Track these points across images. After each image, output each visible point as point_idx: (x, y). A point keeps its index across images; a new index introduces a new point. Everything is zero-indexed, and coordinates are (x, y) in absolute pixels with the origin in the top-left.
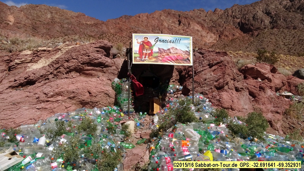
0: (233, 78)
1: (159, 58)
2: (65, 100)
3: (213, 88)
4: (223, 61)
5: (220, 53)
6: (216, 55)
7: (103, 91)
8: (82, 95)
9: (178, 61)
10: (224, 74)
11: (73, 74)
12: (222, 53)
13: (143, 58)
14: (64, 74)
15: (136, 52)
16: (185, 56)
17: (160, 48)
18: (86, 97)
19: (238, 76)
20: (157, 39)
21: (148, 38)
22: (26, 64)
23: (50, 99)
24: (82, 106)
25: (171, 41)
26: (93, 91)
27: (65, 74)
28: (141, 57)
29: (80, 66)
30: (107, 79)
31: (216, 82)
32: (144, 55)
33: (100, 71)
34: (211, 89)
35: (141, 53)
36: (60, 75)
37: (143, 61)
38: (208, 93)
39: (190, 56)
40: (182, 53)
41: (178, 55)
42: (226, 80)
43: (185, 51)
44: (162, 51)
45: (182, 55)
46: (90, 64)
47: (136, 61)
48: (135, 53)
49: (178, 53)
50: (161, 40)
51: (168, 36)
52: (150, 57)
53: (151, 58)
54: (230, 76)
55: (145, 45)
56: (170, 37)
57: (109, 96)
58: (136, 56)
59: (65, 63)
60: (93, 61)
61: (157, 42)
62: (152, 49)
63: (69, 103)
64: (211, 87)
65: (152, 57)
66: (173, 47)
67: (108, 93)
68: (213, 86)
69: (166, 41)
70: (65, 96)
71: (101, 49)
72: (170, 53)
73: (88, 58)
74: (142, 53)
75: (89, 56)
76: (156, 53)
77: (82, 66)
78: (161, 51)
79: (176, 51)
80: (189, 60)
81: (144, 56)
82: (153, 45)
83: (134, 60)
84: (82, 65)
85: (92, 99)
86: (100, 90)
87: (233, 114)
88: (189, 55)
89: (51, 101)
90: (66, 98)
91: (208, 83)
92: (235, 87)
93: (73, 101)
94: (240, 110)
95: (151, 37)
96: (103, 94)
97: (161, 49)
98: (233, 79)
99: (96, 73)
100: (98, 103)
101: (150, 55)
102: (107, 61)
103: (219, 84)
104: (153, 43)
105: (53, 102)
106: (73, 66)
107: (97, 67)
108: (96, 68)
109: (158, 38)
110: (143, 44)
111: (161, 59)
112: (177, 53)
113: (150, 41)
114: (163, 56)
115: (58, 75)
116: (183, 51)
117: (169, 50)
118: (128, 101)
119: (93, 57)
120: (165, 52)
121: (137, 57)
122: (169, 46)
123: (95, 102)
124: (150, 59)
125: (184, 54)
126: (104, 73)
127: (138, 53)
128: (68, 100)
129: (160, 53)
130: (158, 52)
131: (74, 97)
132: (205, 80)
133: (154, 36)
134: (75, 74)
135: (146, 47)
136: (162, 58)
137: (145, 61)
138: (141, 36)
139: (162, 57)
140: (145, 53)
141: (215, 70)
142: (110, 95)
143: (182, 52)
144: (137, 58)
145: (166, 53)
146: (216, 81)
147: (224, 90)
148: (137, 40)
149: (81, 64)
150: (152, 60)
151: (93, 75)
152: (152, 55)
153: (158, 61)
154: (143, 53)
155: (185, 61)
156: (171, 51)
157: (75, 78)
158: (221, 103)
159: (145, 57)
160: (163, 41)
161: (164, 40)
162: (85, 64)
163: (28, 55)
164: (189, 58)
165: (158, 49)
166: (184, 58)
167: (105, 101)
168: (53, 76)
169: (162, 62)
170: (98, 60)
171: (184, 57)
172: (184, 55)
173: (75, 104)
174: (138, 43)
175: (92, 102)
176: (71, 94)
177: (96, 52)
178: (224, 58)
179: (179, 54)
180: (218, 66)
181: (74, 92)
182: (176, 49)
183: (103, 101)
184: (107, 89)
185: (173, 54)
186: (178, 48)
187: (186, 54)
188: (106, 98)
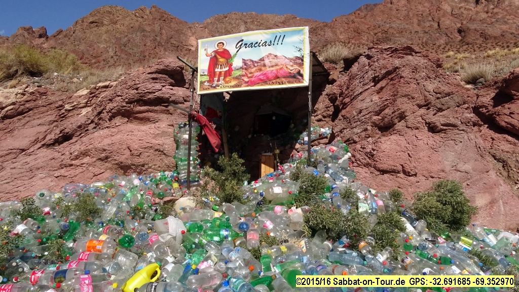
0: (423, 103)
1: (242, 78)
2: (93, 163)
3: (369, 128)
4: (397, 68)
5: (398, 51)
6: (391, 57)
7: (151, 145)
8: (119, 155)
9: (278, 80)
10: (395, 95)
11: (118, 120)
12: (401, 50)
13: (216, 82)
14: (106, 122)
15: (204, 73)
16: (294, 69)
17: (246, 59)
18: (125, 157)
19: (438, 98)
20: (240, 43)
21: (223, 44)
22: (79, 109)
23: (73, 162)
24: (123, 172)
25: (266, 42)
26: (135, 146)
27: (108, 121)
28: (211, 81)
29: (126, 106)
30: (169, 125)
31: (378, 115)
32: (217, 76)
33: (162, 112)
34: (366, 130)
35: (211, 73)
36: (102, 123)
37: (215, 87)
38: (357, 139)
39: (304, 66)
40: (288, 63)
41: (278, 67)
42: (400, 109)
43: (294, 59)
44: (249, 64)
45: (287, 68)
46: (141, 101)
47: (202, 88)
48: (201, 75)
49: (279, 64)
50: (247, 44)
51: (261, 33)
52: (227, 79)
53: (229, 81)
54: (413, 98)
55: (219, 57)
56: (264, 34)
57: (165, 154)
58: (203, 80)
59: (109, 103)
60: (145, 97)
61: (240, 48)
62: (231, 63)
63: (100, 167)
64: (365, 127)
65: (230, 77)
66: (270, 54)
67: (162, 150)
68: (369, 124)
69: (257, 43)
70: (93, 157)
71: (160, 75)
72: (265, 65)
73: (137, 92)
74: (213, 74)
75: (137, 89)
76: (237, 69)
77: (129, 107)
78: (246, 65)
79: (275, 61)
80: (302, 76)
81: (216, 79)
82: (232, 55)
83: (200, 87)
84: (129, 105)
85: (134, 160)
86: (145, 144)
87: (409, 183)
88: (301, 65)
89: (75, 166)
90: (95, 159)
91: (363, 118)
92: (426, 123)
93: (107, 164)
94: (432, 175)
95: (229, 42)
96: (152, 151)
97: (248, 60)
98: (425, 106)
99: (156, 116)
100: (146, 166)
101: (228, 74)
102: (174, 94)
103: (383, 119)
104: (232, 50)
105: (77, 166)
106: (116, 108)
107: (156, 105)
108: (153, 108)
109: (242, 40)
110: (215, 56)
111: (246, 79)
112: (276, 65)
113: (227, 48)
114: (251, 73)
115: (99, 124)
116: (289, 59)
117: (262, 60)
118: (186, 163)
119: (145, 89)
120: (255, 66)
121: (205, 82)
122: (263, 52)
123: (140, 165)
124: (227, 82)
125: (291, 64)
126: (171, 114)
127: (206, 73)
128: (99, 163)
129: (246, 69)
130: (242, 68)
131: (107, 158)
132: (360, 112)
133: (236, 38)
134: (121, 121)
135: (220, 62)
136: (249, 78)
137: (219, 86)
138: (212, 42)
139: (250, 75)
140: (218, 73)
141: (382, 88)
142: (165, 152)
143: (286, 60)
144: (205, 84)
145: (256, 68)
146: (376, 112)
147: (395, 132)
148: (205, 50)
149: (127, 103)
150: (230, 84)
151: (152, 119)
152: (230, 75)
153: (242, 84)
154: (215, 73)
155: (294, 77)
156: (267, 62)
157: (119, 127)
158: (374, 161)
159: (218, 81)
160: (252, 45)
161: (252, 43)
162: (134, 102)
163: (83, 95)
164: (301, 72)
165: (241, 61)
166: (292, 72)
167: (159, 163)
168: (95, 126)
169: (247, 86)
170: (155, 94)
171: (291, 70)
172: (292, 66)
173: (111, 169)
174: (207, 55)
175: (134, 165)
176: (101, 154)
177: (151, 81)
178: (405, 59)
179: (282, 66)
180: (389, 79)
181: (105, 150)
182: (276, 56)
183: (155, 163)
184: (161, 142)
185: (269, 67)
186: (279, 54)
187: (296, 64)
188: (160, 158)
